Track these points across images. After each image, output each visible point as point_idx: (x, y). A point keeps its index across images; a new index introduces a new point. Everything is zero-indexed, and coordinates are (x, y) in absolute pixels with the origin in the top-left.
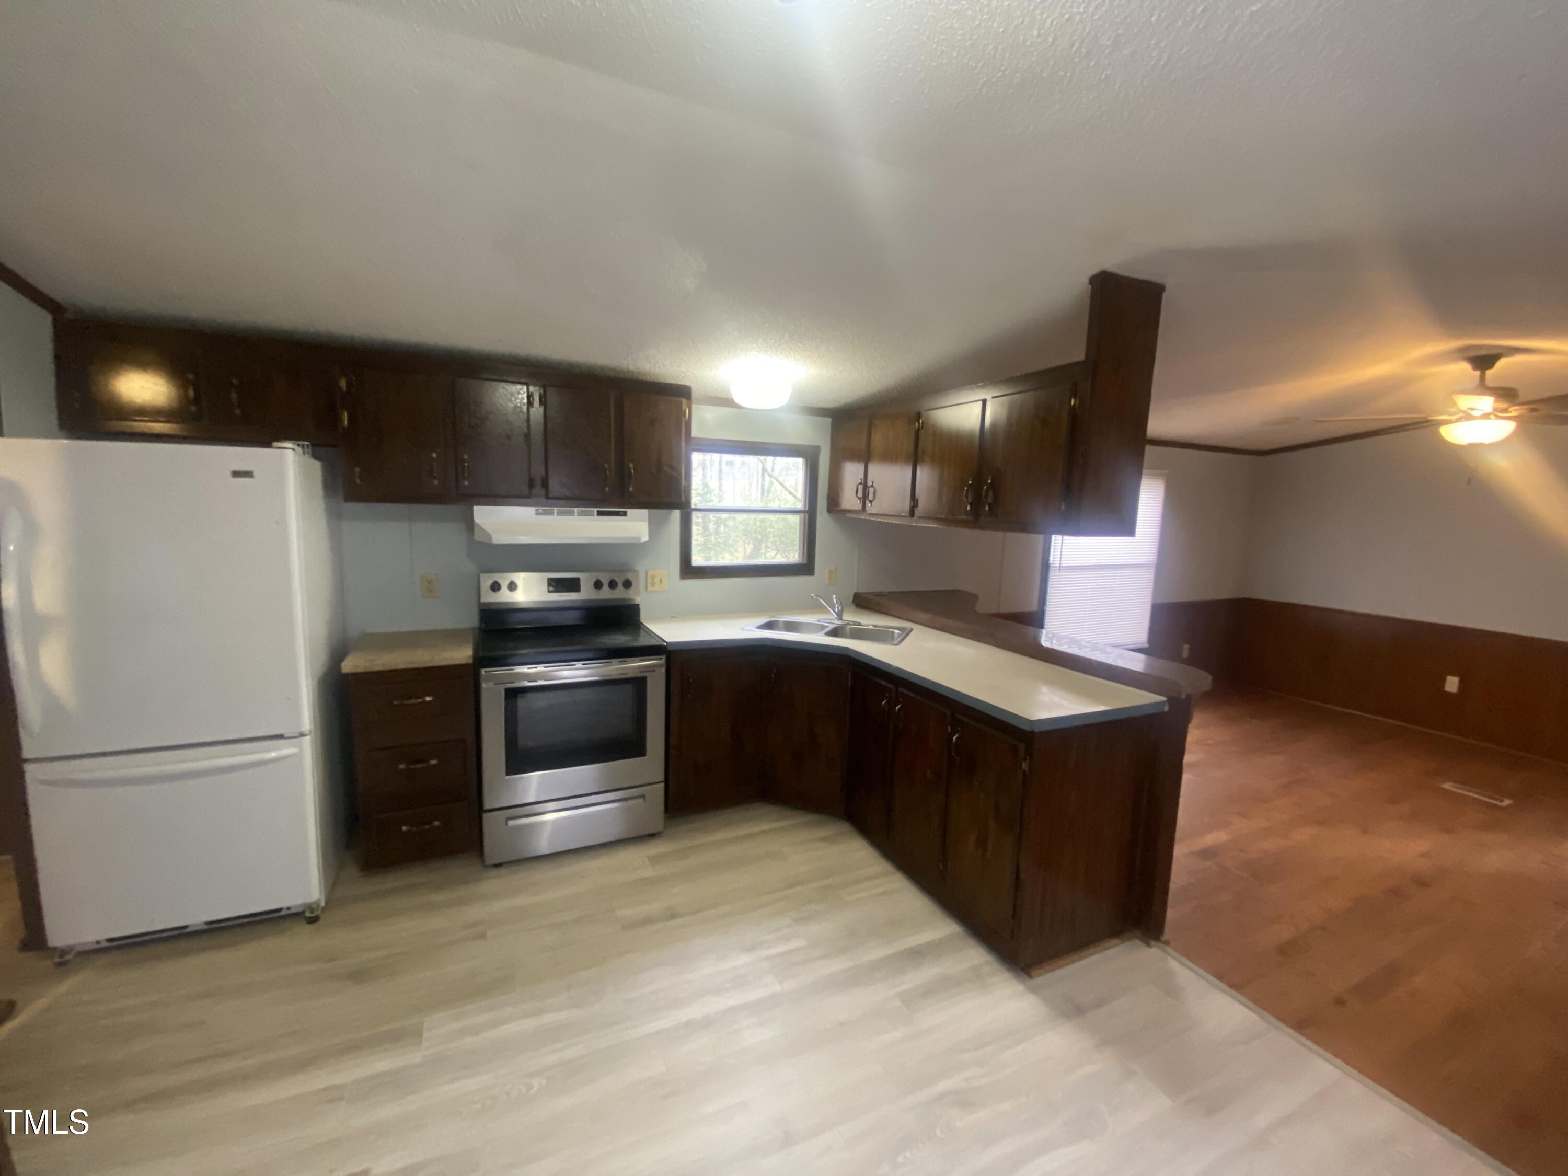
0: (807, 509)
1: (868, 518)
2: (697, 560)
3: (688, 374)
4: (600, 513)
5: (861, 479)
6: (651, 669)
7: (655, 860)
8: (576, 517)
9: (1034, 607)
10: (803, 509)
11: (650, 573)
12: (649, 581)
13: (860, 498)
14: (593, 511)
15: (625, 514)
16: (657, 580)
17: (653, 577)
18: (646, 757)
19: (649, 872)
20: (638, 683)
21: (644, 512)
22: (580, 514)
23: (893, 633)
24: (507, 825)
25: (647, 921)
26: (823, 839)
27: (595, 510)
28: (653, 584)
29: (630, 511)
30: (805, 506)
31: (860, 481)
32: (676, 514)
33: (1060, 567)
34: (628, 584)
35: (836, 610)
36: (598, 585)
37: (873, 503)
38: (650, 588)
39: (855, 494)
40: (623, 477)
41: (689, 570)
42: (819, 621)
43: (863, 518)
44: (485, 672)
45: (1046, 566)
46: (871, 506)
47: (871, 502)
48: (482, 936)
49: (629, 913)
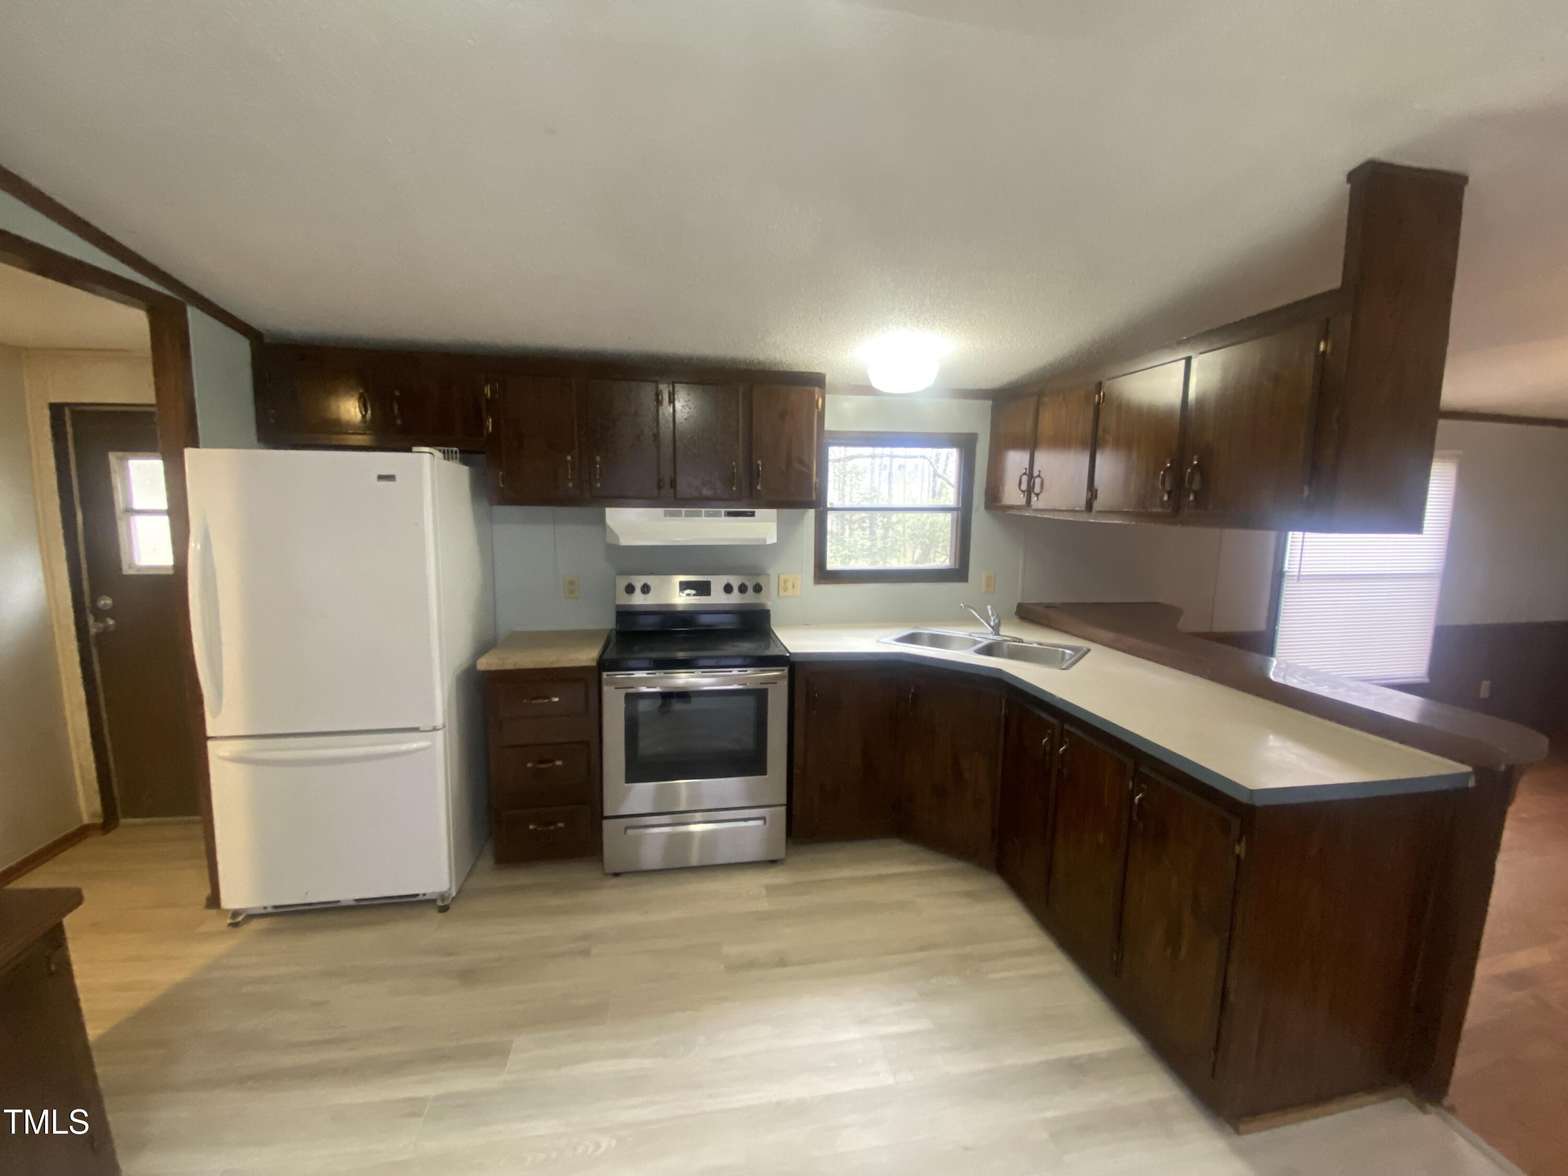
0: (960, 506)
1: (1033, 514)
2: (833, 564)
3: (821, 360)
4: (729, 514)
5: (1026, 469)
6: (773, 681)
7: (772, 890)
8: (704, 518)
9: (1261, 625)
10: (955, 506)
11: (782, 577)
12: (782, 585)
13: (1023, 492)
14: (721, 512)
15: (752, 514)
16: (789, 585)
17: (785, 582)
18: (766, 776)
19: (764, 905)
20: (760, 696)
21: (773, 512)
22: (708, 515)
23: (1064, 653)
24: (625, 834)
25: (752, 964)
27: (723, 510)
28: (785, 589)
29: (758, 512)
30: (958, 504)
31: (1024, 471)
32: (811, 513)
33: (1299, 576)
34: (758, 589)
35: (992, 624)
36: (728, 589)
37: (1040, 497)
38: (782, 593)
39: (1017, 487)
40: (752, 474)
41: (823, 575)
42: (970, 636)
43: (1027, 514)
44: (607, 675)
45: (1279, 575)
46: (1038, 499)
47: (1037, 495)
48: (586, 953)
49: (732, 950)
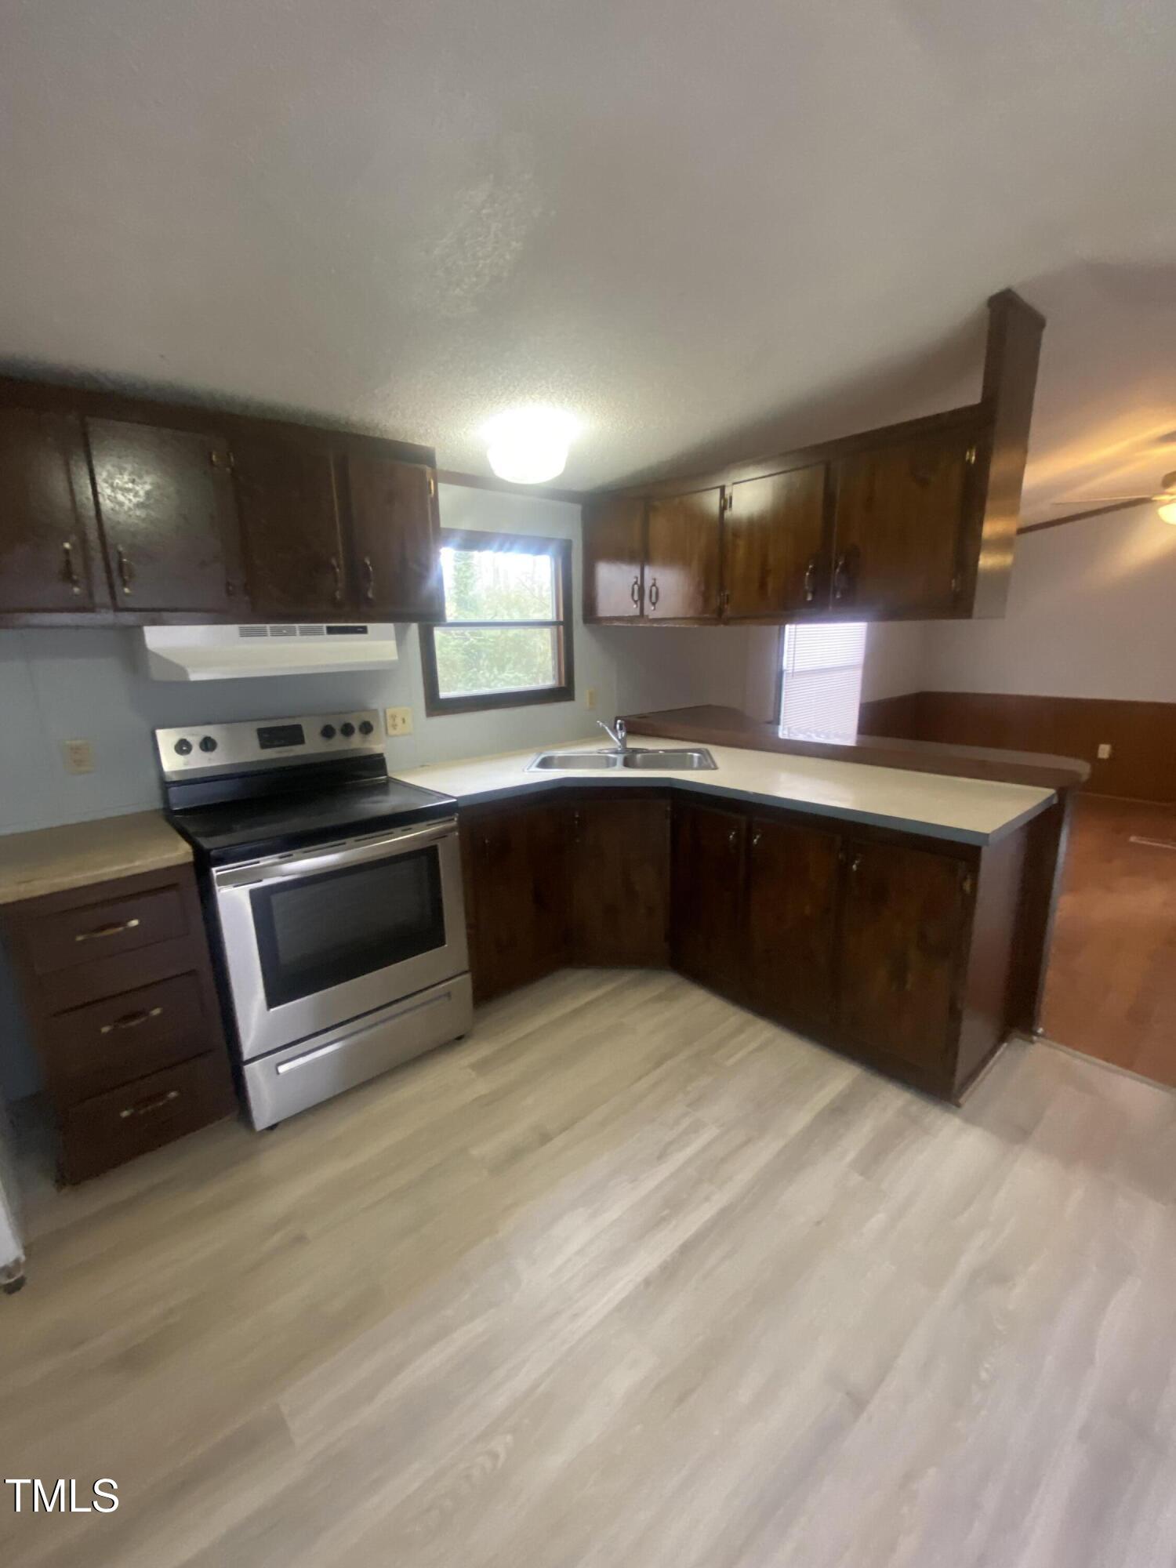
0: (562, 619)
1: (648, 625)
2: (444, 693)
3: (429, 431)
4: (331, 631)
5: (637, 578)
6: (442, 835)
7: (482, 1067)
8: (298, 637)
10: (555, 620)
11: (389, 712)
12: (390, 722)
13: (636, 602)
14: (321, 628)
15: (364, 630)
16: (399, 721)
17: (394, 717)
18: (446, 946)
19: (482, 1087)
20: (427, 855)
21: (389, 628)
22: (304, 632)
23: (692, 757)
24: (278, 1073)
25: (515, 1154)
26: (660, 998)
27: (325, 625)
28: (394, 726)
29: (370, 626)
30: (558, 615)
31: (635, 580)
32: (414, 628)
33: (793, 673)
34: (367, 728)
35: (620, 737)
36: (327, 732)
37: (657, 605)
38: (391, 731)
39: (630, 597)
40: (357, 575)
41: (436, 706)
42: (599, 753)
43: (641, 625)
44: (217, 871)
45: (780, 674)
46: (655, 609)
47: (654, 604)
49: (487, 1149)
